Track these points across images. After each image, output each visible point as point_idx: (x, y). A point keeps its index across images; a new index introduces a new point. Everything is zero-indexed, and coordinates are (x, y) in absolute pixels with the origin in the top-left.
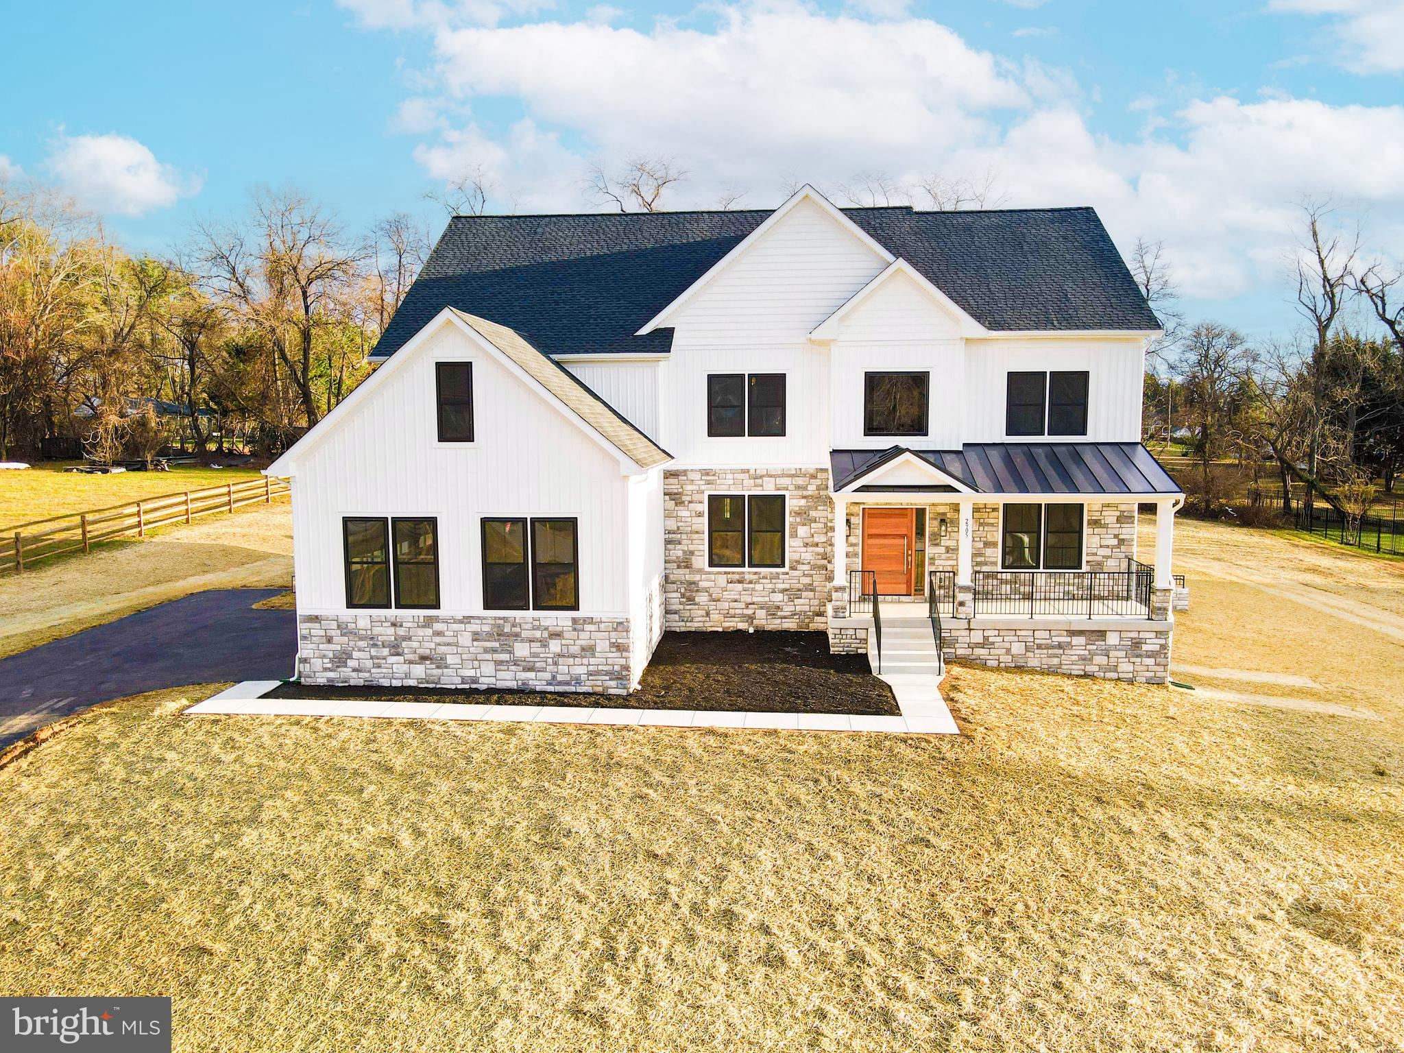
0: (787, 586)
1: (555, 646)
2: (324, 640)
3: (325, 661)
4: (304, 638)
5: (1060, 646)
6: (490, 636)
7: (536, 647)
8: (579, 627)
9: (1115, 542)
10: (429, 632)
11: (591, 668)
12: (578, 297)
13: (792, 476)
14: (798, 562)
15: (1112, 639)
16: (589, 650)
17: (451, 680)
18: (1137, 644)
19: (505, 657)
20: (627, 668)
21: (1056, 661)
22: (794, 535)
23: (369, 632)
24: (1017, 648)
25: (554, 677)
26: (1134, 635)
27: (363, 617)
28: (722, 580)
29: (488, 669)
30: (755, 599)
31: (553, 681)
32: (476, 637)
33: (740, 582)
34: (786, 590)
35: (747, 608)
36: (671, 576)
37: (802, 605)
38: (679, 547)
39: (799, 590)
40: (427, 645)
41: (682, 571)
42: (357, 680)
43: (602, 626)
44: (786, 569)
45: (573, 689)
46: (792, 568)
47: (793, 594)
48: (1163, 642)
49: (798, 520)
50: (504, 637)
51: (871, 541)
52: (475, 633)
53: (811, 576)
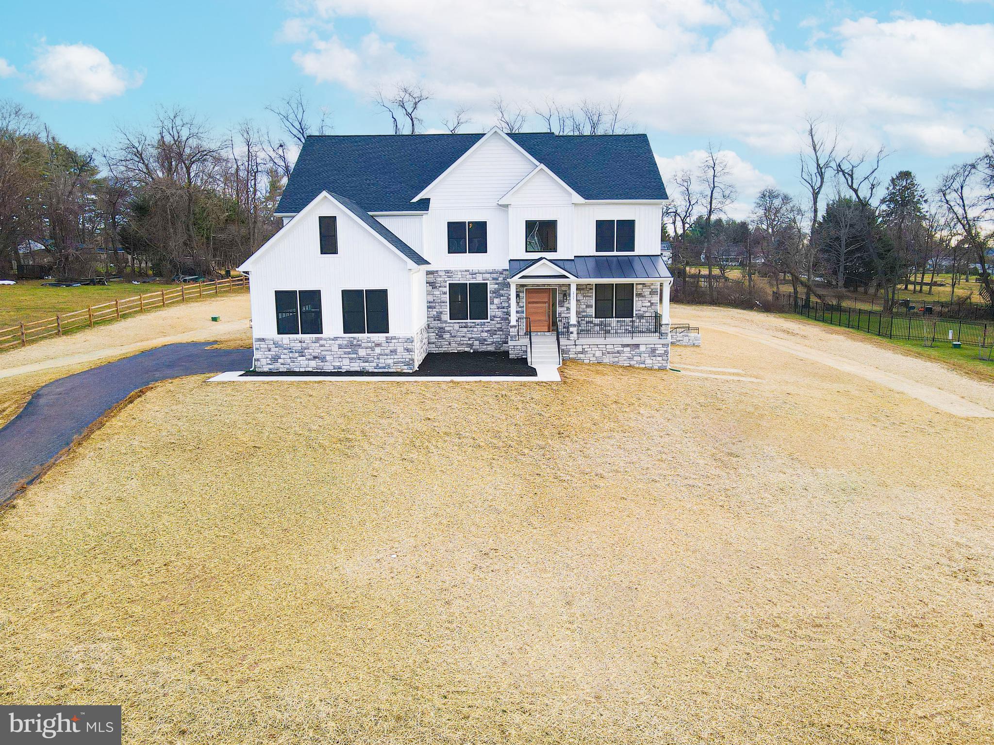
0: (489, 329)
1: (378, 350)
2: (267, 350)
3: (268, 360)
4: (257, 349)
5: (618, 352)
6: (347, 346)
7: (369, 351)
8: (388, 341)
9: (649, 304)
10: (318, 345)
11: (395, 360)
12: (380, 182)
13: (491, 273)
14: (494, 317)
15: (642, 348)
16: (394, 352)
17: (328, 368)
18: (654, 350)
19: (353, 356)
20: (413, 360)
21: (616, 359)
22: (492, 303)
23: (289, 346)
24: (598, 354)
25: (377, 365)
26: (653, 346)
27: (286, 338)
28: (457, 326)
29: (346, 362)
30: (473, 336)
31: (377, 367)
32: (340, 347)
33: (465, 327)
34: (489, 331)
35: (469, 340)
36: (431, 325)
37: (496, 338)
38: (434, 310)
39: (496, 331)
40: (317, 351)
41: (436, 322)
42: (283, 369)
43: (400, 340)
44: (489, 320)
45: (387, 370)
46: (491, 320)
47: (492, 333)
48: (666, 349)
49: (494, 295)
50: (354, 347)
51: (530, 305)
52: (339, 345)
53: (501, 323)
